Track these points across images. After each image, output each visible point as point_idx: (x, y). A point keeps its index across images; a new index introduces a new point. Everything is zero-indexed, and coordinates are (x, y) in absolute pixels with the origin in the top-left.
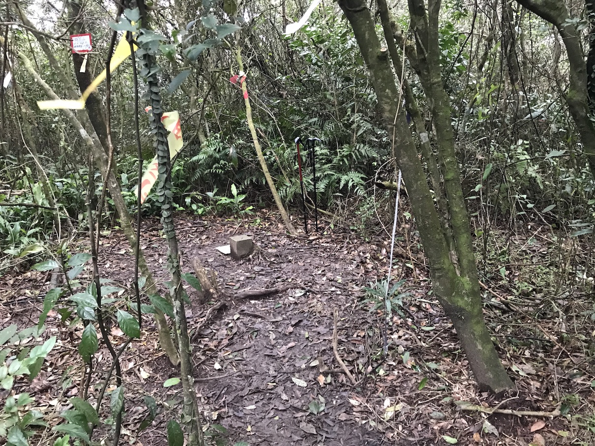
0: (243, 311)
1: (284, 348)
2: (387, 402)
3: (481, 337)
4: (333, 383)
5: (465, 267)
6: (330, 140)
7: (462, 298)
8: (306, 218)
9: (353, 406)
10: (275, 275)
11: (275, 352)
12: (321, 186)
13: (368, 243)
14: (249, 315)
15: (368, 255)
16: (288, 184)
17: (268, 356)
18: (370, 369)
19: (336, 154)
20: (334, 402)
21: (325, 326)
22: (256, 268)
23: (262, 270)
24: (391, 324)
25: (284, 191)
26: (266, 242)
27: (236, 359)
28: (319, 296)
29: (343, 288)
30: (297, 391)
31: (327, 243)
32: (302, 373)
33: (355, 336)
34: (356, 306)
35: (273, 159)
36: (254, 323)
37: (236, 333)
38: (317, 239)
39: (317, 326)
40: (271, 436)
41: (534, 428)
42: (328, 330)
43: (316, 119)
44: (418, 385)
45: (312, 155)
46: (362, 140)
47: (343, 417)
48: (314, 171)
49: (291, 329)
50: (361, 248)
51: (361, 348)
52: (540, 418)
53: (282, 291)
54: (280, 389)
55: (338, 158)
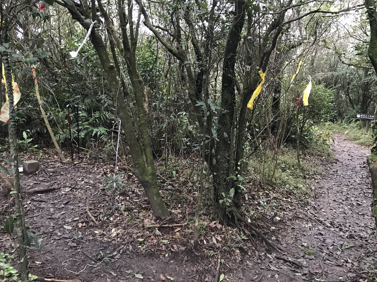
0: (33, 199)
1: (59, 214)
2: (113, 230)
3: (156, 194)
4: (86, 226)
5: (149, 162)
6: (88, 108)
7: (148, 177)
8: (72, 153)
9: (97, 234)
10: (53, 182)
11: (53, 216)
12: (82, 134)
13: (109, 164)
14: (37, 201)
15: (108, 170)
16: (61, 133)
17: (49, 218)
18: (106, 218)
19: (91, 117)
20: (87, 233)
21: (82, 203)
22: (41, 179)
23: (45, 179)
24: (118, 200)
25: (58, 137)
26: (47, 166)
27: (30, 221)
28: (79, 190)
29: (94, 186)
30: (67, 231)
31: (85, 165)
32: (69, 224)
33: (99, 206)
34: (100, 194)
35: (51, 118)
36: (40, 205)
37: (29, 210)
38: (79, 163)
39: (78, 204)
40: (52, 250)
41: (176, 231)
42: (84, 205)
43: (80, 96)
44: (128, 221)
45: (77, 116)
46: (107, 109)
47: (91, 238)
48: (78, 126)
49: (63, 206)
50: (105, 167)
51: (102, 211)
52: (179, 227)
53: (57, 189)
54: (56, 231)
55: (93, 119)
